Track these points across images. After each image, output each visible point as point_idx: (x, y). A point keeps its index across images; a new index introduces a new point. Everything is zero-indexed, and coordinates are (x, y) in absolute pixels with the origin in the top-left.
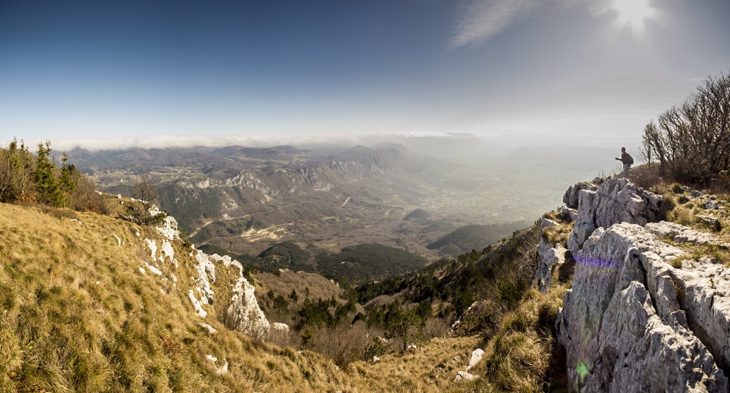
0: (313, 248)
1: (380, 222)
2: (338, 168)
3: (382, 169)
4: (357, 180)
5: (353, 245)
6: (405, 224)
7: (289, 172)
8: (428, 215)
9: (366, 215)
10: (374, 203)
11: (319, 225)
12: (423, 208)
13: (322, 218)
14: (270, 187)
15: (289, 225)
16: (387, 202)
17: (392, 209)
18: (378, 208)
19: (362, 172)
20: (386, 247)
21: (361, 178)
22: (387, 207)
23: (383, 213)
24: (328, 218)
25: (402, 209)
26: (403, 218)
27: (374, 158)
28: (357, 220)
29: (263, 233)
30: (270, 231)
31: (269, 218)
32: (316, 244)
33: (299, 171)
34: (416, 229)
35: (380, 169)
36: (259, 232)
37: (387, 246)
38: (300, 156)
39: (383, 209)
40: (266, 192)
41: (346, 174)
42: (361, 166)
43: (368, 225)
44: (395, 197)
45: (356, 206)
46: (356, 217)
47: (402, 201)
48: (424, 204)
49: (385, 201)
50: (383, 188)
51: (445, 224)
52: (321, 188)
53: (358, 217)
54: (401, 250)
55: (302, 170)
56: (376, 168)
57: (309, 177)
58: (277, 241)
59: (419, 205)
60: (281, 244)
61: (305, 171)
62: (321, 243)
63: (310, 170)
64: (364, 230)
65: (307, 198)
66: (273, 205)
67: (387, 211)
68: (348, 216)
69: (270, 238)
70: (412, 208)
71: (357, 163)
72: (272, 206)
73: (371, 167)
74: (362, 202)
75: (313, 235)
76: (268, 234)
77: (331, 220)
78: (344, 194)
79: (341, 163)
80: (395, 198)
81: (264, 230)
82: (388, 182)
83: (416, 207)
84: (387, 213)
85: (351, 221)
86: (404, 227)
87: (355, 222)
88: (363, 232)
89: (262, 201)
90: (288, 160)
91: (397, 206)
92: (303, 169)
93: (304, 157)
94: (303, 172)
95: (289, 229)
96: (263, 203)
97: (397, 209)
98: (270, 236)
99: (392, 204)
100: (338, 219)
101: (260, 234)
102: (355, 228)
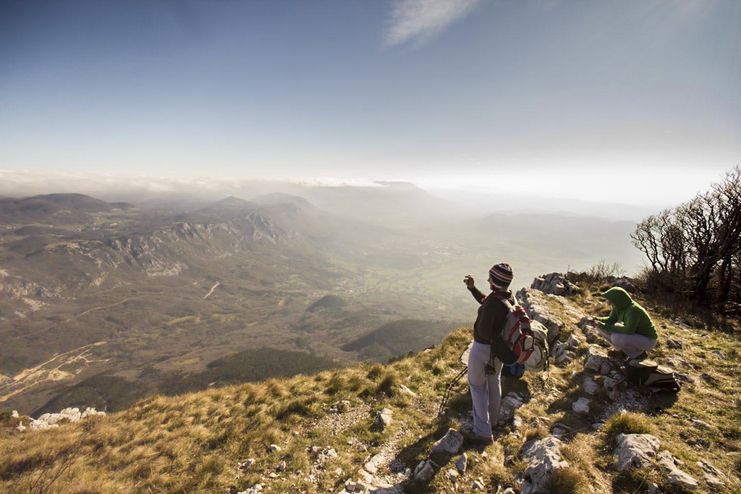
0: (154, 374)
1: (271, 316)
2: (195, 235)
3: (272, 237)
4: (230, 255)
5: (227, 354)
6: (309, 317)
7: (86, 246)
8: (343, 303)
9: (247, 308)
10: (261, 288)
11: (163, 335)
12: (336, 294)
13: (168, 320)
14: (37, 281)
15: (96, 347)
16: (281, 285)
17: (289, 296)
18: (267, 296)
19: (238, 241)
20: (282, 352)
21: (236, 251)
22: (280, 294)
23: (276, 303)
24: (178, 320)
25: (305, 295)
26: (306, 308)
27: (258, 219)
28: (232, 317)
29: (31, 377)
30: (50, 367)
31: (43, 343)
32: (157, 366)
33: (109, 243)
34: (325, 323)
35: (269, 237)
36: (17, 378)
37: (281, 349)
38: (109, 214)
39: (275, 297)
40: (26, 293)
41: (210, 245)
42: (236, 231)
43: (251, 322)
44: (293, 278)
45: (230, 296)
46: (230, 313)
47: (304, 284)
48: (338, 288)
49: (278, 285)
50: (275, 266)
51: (368, 316)
52: (162, 271)
53: (235, 312)
54: (303, 354)
55: (117, 242)
56: (262, 234)
57: (135, 254)
58: (68, 382)
59: (329, 289)
60: (81, 385)
61: (124, 244)
62: (168, 363)
63: (136, 240)
64: (245, 331)
65: (133, 291)
66: (49, 316)
67: (281, 299)
68: (217, 312)
69: (51, 381)
70: (319, 294)
71: (229, 227)
72: (50, 319)
73: (253, 233)
74: (240, 288)
75: (151, 353)
76: (46, 375)
77: (184, 322)
78: (209, 278)
79: (199, 226)
80: (293, 280)
81: (32, 370)
82: (282, 256)
83: (326, 293)
84: (281, 303)
85: (223, 320)
86: (308, 321)
87: (229, 320)
88: (244, 334)
89: (17, 313)
90: (80, 223)
91: (296, 291)
92: (120, 239)
93: (119, 217)
94: (119, 246)
95: (97, 353)
96: (22, 316)
97: (295, 295)
98: (51, 376)
99: (289, 289)
100: (198, 318)
101: (22, 380)
102: (229, 329)
